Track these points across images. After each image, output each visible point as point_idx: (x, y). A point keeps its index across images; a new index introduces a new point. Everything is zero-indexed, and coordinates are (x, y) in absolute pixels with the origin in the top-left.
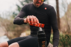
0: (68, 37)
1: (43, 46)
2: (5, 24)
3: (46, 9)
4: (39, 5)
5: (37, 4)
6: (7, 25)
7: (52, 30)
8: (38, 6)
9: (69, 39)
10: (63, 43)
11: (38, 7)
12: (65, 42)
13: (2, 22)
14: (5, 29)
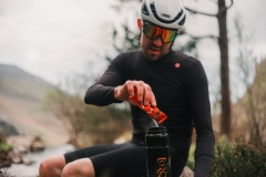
0: (243, 152)
1: (160, 171)
2: (72, 111)
3: (178, 65)
4: (157, 53)
5: (150, 52)
6: (77, 113)
7: (194, 130)
8: (153, 55)
9: (246, 160)
10: (227, 170)
11: (155, 58)
12: (232, 169)
13: (62, 103)
14: (70, 126)
